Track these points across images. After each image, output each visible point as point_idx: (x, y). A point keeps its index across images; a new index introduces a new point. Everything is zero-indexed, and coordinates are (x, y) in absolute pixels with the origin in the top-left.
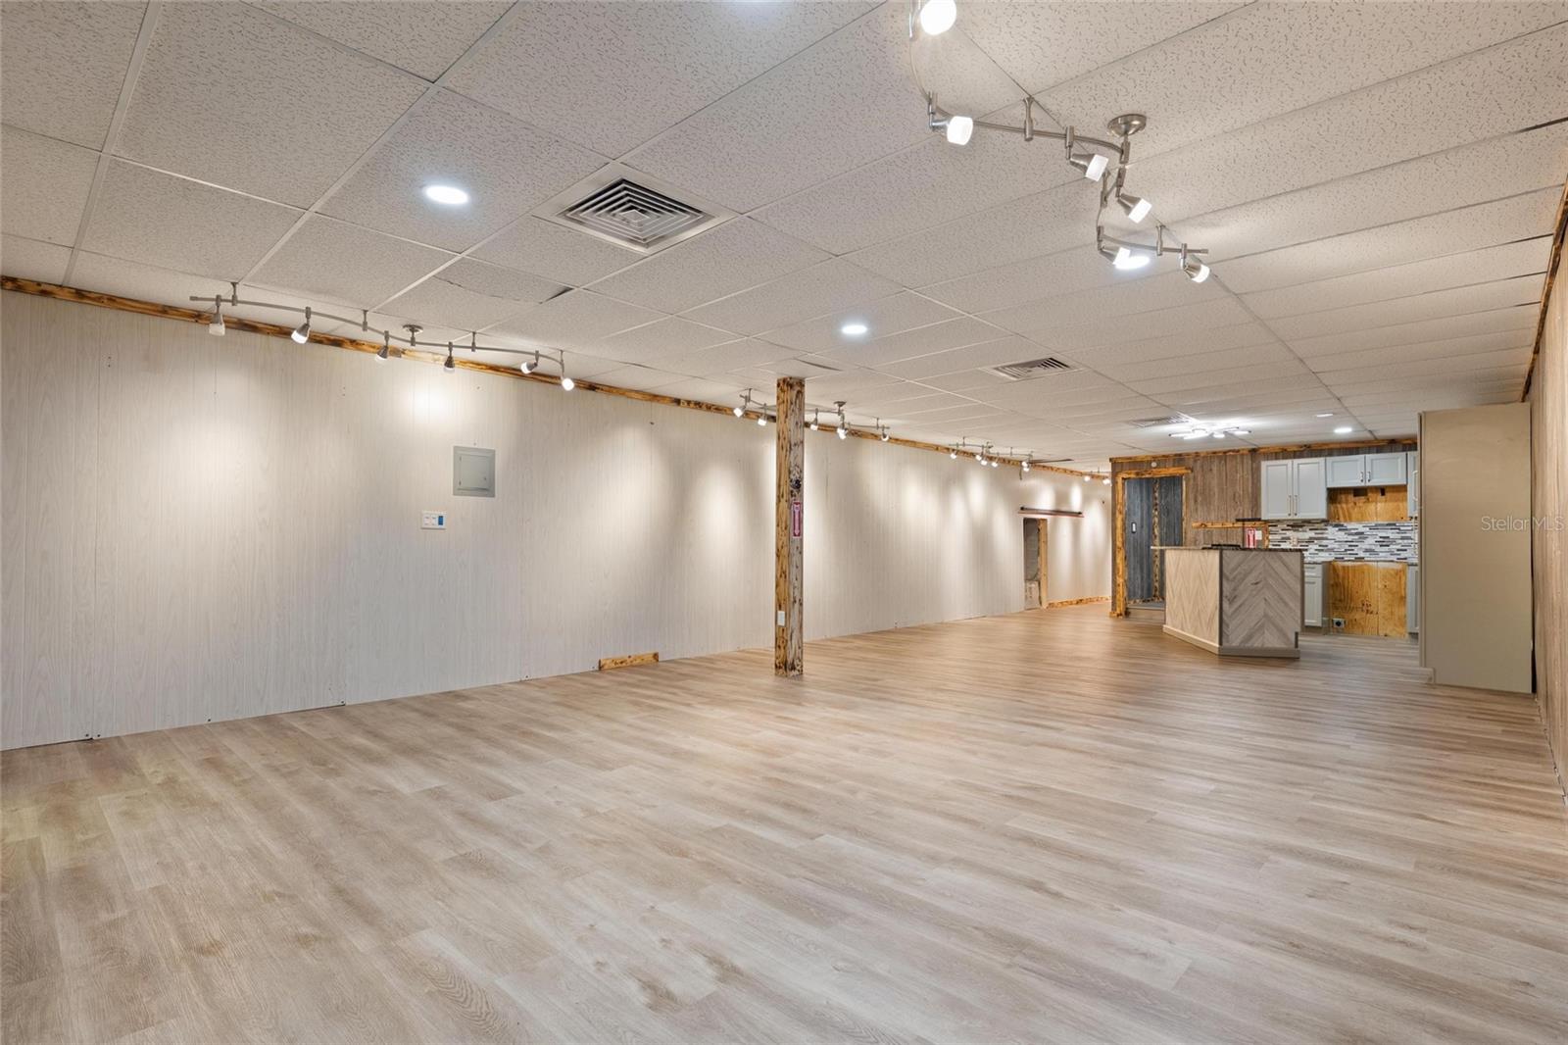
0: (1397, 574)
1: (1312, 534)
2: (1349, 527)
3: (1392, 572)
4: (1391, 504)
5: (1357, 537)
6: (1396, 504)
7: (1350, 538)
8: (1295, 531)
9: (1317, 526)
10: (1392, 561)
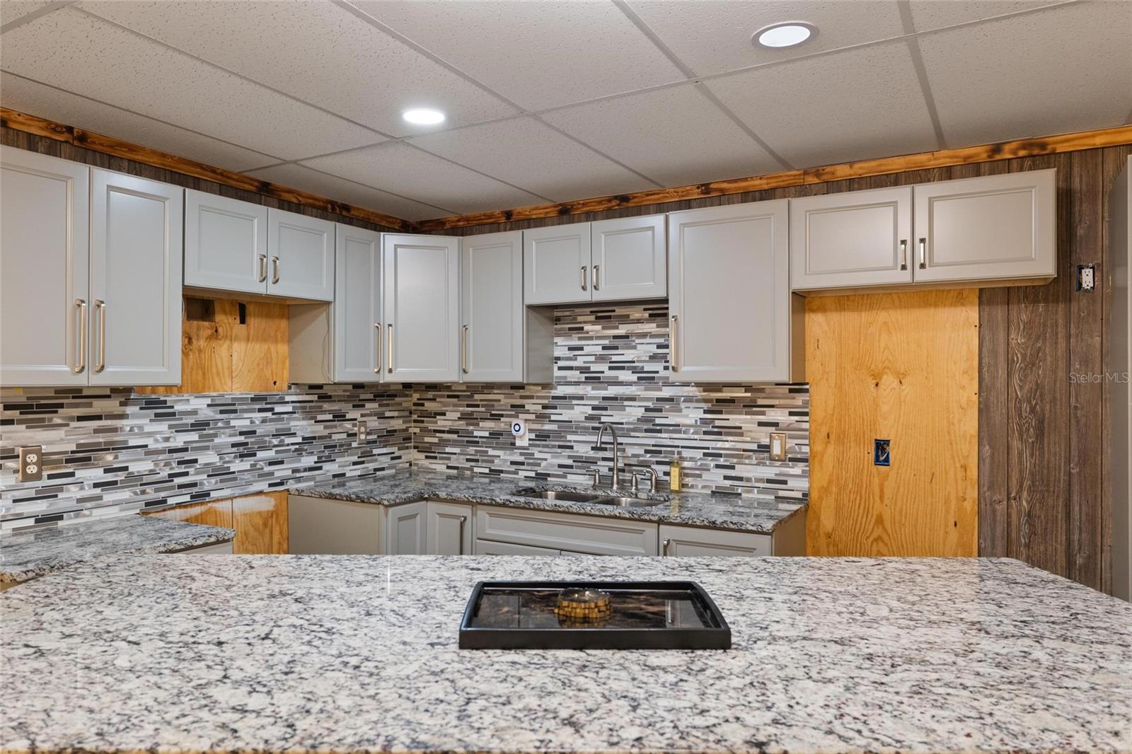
0: (265, 525)
1: (84, 433)
2: (178, 408)
3: (259, 521)
4: (257, 346)
5: (194, 436)
6: (265, 346)
7: (179, 440)
8: (31, 425)
9: (99, 406)
10: (260, 493)
